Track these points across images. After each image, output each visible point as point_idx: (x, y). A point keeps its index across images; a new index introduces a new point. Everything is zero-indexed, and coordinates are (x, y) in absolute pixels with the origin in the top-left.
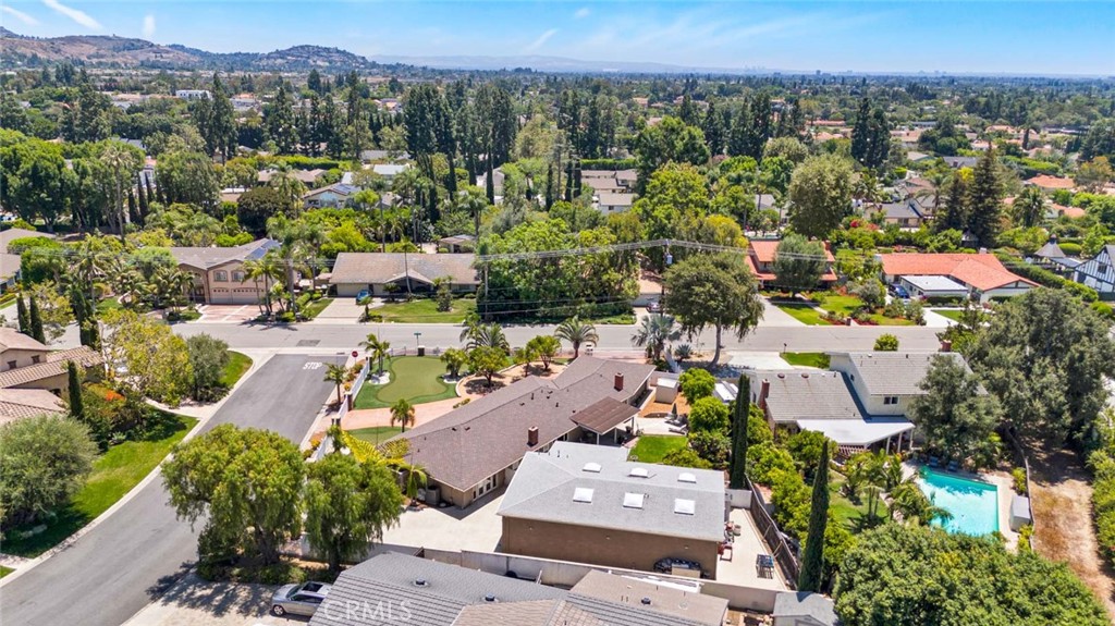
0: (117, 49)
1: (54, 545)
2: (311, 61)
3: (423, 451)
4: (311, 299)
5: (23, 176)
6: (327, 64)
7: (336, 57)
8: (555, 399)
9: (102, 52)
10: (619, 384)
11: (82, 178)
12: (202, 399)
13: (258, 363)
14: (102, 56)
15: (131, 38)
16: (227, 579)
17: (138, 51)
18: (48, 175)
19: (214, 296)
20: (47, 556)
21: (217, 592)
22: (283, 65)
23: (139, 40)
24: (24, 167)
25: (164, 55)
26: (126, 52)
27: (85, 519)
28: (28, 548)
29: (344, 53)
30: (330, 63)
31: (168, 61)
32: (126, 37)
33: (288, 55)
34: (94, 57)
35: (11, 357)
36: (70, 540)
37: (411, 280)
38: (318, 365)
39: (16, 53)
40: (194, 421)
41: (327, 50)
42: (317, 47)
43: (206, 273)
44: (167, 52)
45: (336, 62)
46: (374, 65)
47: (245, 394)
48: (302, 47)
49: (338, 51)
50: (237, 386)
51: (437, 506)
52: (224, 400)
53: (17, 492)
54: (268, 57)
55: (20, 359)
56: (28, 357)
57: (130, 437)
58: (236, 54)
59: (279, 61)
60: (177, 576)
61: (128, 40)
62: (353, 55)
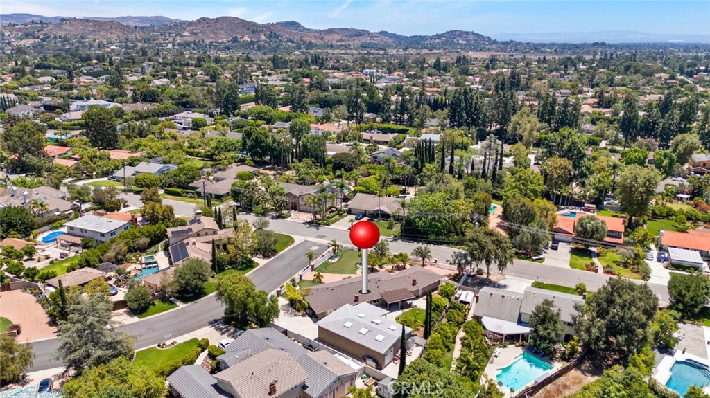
0: (351, 36)
1: (193, 301)
2: (455, 41)
3: (314, 295)
4: (338, 214)
5: (252, 140)
6: (465, 42)
7: (471, 38)
8: (379, 284)
9: (343, 38)
10: (414, 283)
11: (274, 143)
12: (265, 256)
13: (296, 243)
14: (343, 41)
15: (360, 29)
16: (230, 325)
17: (362, 37)
18: (261, 141)
19: (301, 207)
20: (189, 304)
21: (226, 328)
22: (438, 43)
23: (363, 31)
24: (253, 136)
25: (375, 39)
26: (356, 37)
27: (205, 294)
28: (185, 300)
29: (477, 35)
30: (467, 41)
31: (376, 42)
32: (357, 28)
33: (443, 37)
34: (339, 41)
35: (206, 231)
36: (198, 300)
37: (381, 211)
38: (317, 248)
39: (302, 40)
40: (258, 264)
41: (467, 33)
42: (461, 31)
43: (298, 198)
44: (377, 37)
45: (471, 40)
46: (495, 42)
47: (282, 256)
48: (452, 32)
49: (473, 34)
50: (281, 253)
51: (311, 317)
52: (274, 258)
53: (183, 282)
54: (431, 38)
55: (209, 232)
56: (212, 232)
57: (234, 268)
58: (414, 37)
59: (437, 41)
60: (219, 320)
61: (358, 30)
62: (482, 36)
